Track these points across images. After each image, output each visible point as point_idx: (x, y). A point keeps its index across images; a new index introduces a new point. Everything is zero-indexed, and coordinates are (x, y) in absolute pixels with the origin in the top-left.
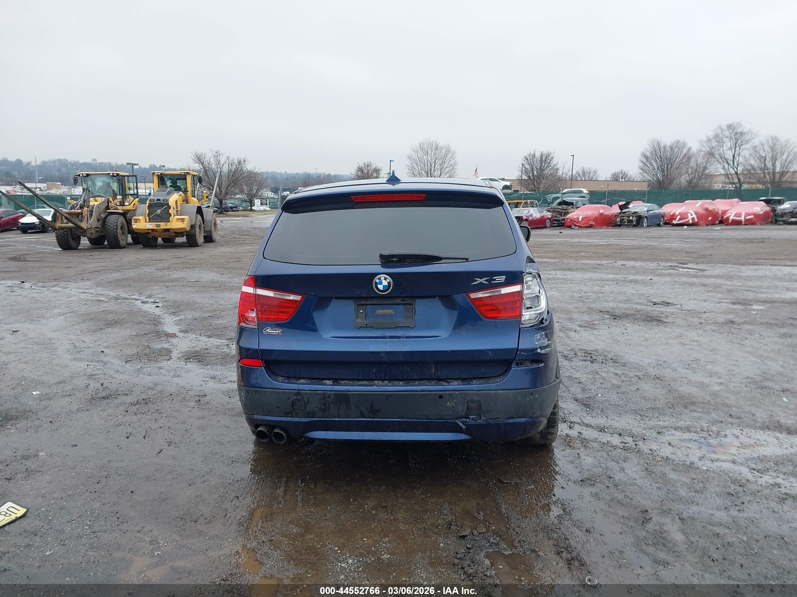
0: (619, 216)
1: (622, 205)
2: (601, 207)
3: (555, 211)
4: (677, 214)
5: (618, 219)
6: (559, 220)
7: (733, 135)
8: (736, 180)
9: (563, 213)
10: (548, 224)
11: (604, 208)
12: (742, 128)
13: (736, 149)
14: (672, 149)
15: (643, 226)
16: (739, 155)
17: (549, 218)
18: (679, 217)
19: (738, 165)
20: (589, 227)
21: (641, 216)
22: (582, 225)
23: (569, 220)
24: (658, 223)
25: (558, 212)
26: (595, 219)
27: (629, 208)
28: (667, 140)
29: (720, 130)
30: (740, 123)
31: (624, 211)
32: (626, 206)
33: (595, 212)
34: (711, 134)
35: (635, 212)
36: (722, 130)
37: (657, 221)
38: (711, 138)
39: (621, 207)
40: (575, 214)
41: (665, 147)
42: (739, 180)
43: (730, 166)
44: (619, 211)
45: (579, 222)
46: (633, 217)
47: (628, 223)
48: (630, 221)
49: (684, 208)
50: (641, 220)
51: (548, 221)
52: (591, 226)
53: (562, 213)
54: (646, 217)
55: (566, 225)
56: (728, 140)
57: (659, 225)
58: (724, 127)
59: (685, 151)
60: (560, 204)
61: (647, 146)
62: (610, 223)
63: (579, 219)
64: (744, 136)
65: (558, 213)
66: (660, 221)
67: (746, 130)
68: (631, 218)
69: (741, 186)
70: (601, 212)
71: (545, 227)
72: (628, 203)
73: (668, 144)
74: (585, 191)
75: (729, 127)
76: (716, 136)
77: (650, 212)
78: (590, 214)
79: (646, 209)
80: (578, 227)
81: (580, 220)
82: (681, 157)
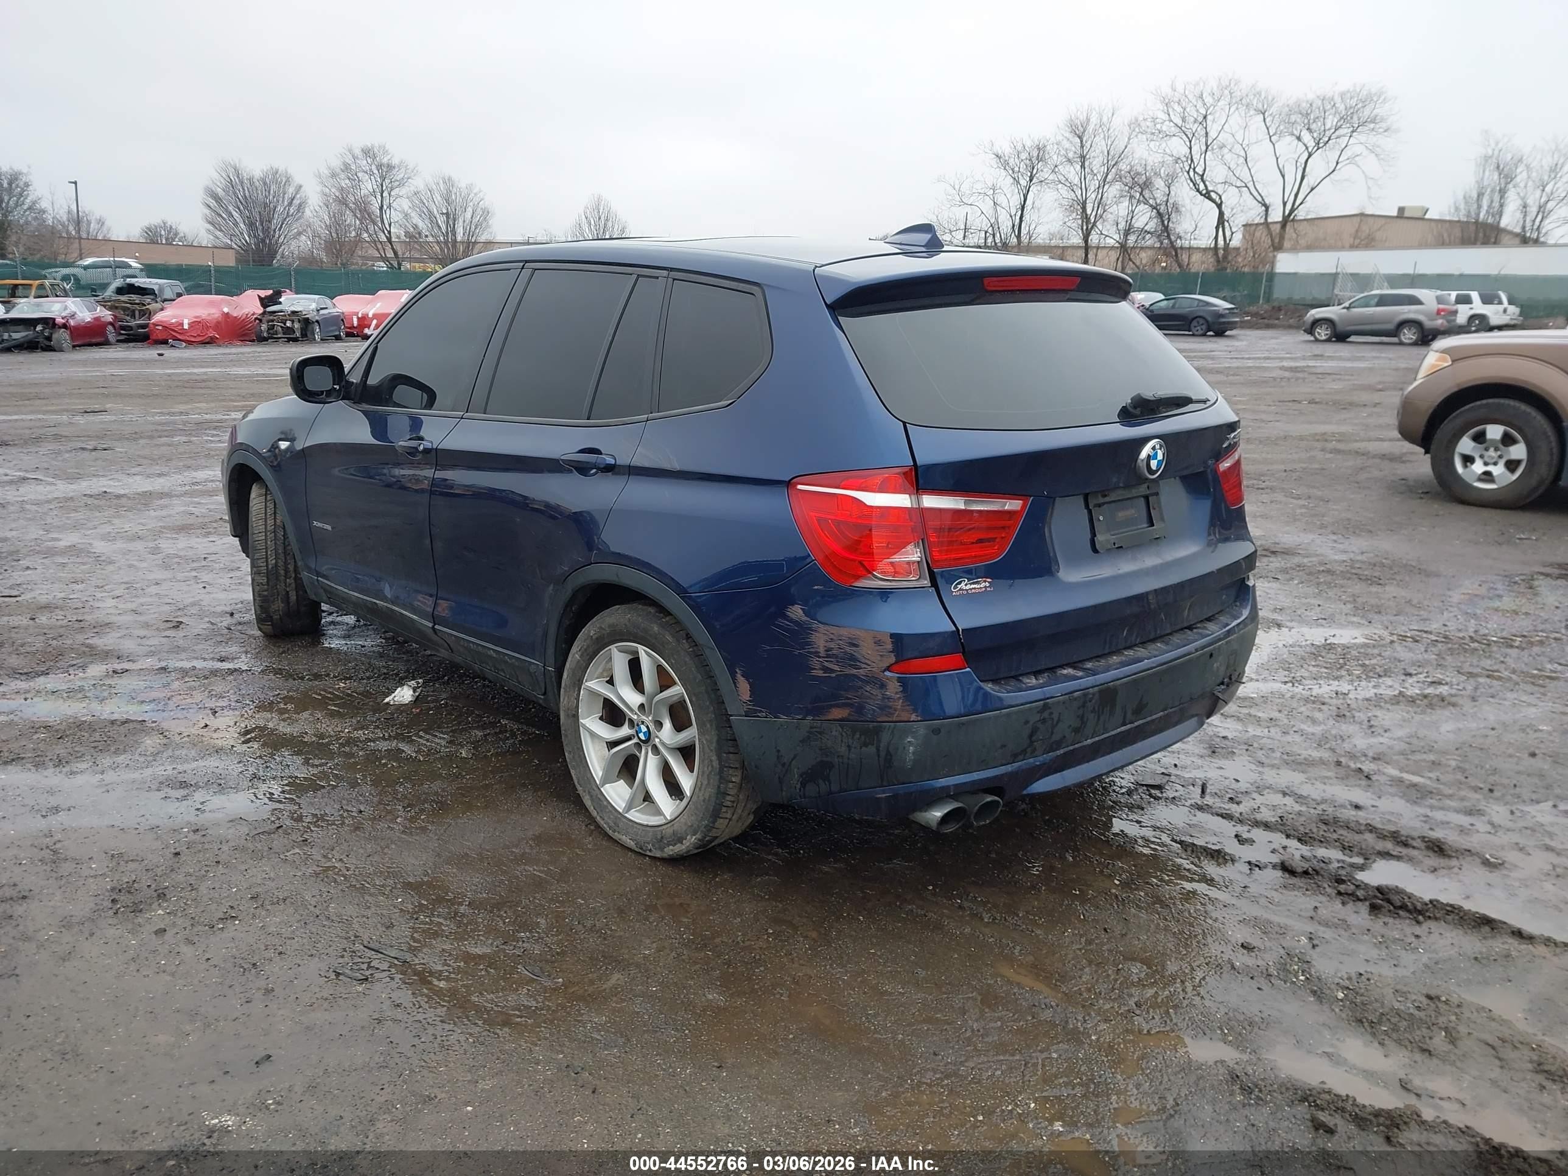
0: (264, 319)
1: (266, 297)
2: (222, 300)
3: (116, 308)
4: (370, 315)
5: (264, 327)
6: (130, 328)
7: (374, 167)
8: (390, 254)
9: (137, 313)
10: (112, 337)
11: (229, 304)
12: (389, 157)
13: (384, 195)
14: (265, 183)
15: (315, 339)
16: (390, 207)
17: (111, 324)
18: (375, 322)
19: (390, 225)
20: (208, 343)
21: (308, 319)
22: (193, 340)
23: (160, 328)
24: (337, 333)
25: (125, 309)
26: (217, 326)
27: (280, 303)
28: (255, 167)
29: (350, 157)
30: (384, 147)
31: (270, 309)
32: (274, 299)
33: (213, 311)
34: (336, 163)
35: (294, 313)
36: (355, 158)
37: (335, 330)
38: (338, 171)
39: (265, 302)
40: (166, 315)
41: (250, 180)
42: (395, 253)
43: (378, 226)
44: (261, 310)
45: (183, 332)
46: (293, 321)
47: (284, 334)
48: (291, 330)
49: (379, 305)
50: (310, 328)
51: (110, 328)
52: (210, 342)
53: (133, 311)
54: (317, 321)
55: (153, 337)
56: (367, 177)
57: (338, 338)
58: (358, 152)
59: (291, 190)
60: (120, 291)
61: (215, 175)
62: (244, 335)
63: (182, 324)
64: (394, 172)
65: (124, 311)
66: (339, 329)
67: (395, 161)
68: (289, 324)
69: (399, 265)
70: (226, 310)
71: (106, 343)
72: (278, 294)
73: (257, 174)
74: (133, 263)
75: (367, 152)
76: (346, 167)
77: (322, 312)
78: (204, 317)
79: (314, 306)
80: (184, 344)
81: (186, 327)
82: (286, 203)
